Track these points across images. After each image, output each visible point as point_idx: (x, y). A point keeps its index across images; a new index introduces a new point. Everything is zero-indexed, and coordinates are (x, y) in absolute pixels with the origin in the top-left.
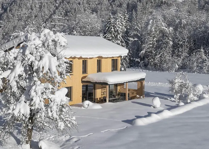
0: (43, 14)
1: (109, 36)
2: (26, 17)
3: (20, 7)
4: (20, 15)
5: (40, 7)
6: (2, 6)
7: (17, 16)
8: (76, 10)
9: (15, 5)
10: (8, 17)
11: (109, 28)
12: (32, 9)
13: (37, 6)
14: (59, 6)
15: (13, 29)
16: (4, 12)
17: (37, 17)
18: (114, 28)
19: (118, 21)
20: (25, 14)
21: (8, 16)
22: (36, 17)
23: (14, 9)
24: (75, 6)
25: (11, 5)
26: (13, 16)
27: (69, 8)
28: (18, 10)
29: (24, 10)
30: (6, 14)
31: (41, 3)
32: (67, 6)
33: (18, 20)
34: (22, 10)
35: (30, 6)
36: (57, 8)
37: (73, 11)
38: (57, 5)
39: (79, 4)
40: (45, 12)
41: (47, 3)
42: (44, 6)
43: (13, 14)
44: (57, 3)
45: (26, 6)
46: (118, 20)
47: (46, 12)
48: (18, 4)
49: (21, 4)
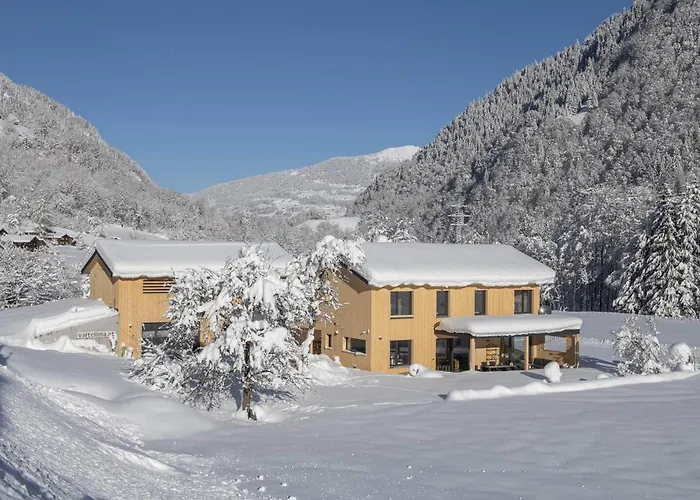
0: (571, 183)
1: (661, 239)
2: (528, 192)
3: (515, 168)
4: (514, 187)
5: (566, 166)
6: (472, 168)
7: (506, 191)
8: (662, 169)
9: (504, 163)
10: (486, 195)
11: (660, 220)
12: (544, 172)
13: (558, 164)
14: (615, 160)
15: (496, 222)
16: (477, 182)
17: (555, 190)
18: (674, 220)
19: (687, 202)
20: (528, 184)
21: (484, 193)
22: (553, 190)
23: (501, 174)
24: (658, 158)
25: (493, 165)
26: (498, 192)
27: (641, 164)
28: (510, 177)
29: (524, 175)
30: (480, 187)
31: (568, 155)
32: (638, 158)
33: (511, 202)
34: (519, 177)
35: (538, 165)
36: (609, 167)
37: (653, 172)
38: (610, 158)
39: (671, 152)
40: (576, 178)
41: (583, 155)
42: (575, 164)
43: (496, 188)
44: (609, 154)
45: (530, 164)
46: (684, 200)
47: (581, 178)
48: (509, 161)
49: (518, 160)
